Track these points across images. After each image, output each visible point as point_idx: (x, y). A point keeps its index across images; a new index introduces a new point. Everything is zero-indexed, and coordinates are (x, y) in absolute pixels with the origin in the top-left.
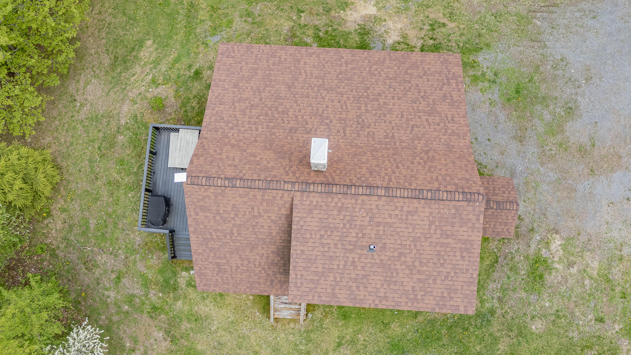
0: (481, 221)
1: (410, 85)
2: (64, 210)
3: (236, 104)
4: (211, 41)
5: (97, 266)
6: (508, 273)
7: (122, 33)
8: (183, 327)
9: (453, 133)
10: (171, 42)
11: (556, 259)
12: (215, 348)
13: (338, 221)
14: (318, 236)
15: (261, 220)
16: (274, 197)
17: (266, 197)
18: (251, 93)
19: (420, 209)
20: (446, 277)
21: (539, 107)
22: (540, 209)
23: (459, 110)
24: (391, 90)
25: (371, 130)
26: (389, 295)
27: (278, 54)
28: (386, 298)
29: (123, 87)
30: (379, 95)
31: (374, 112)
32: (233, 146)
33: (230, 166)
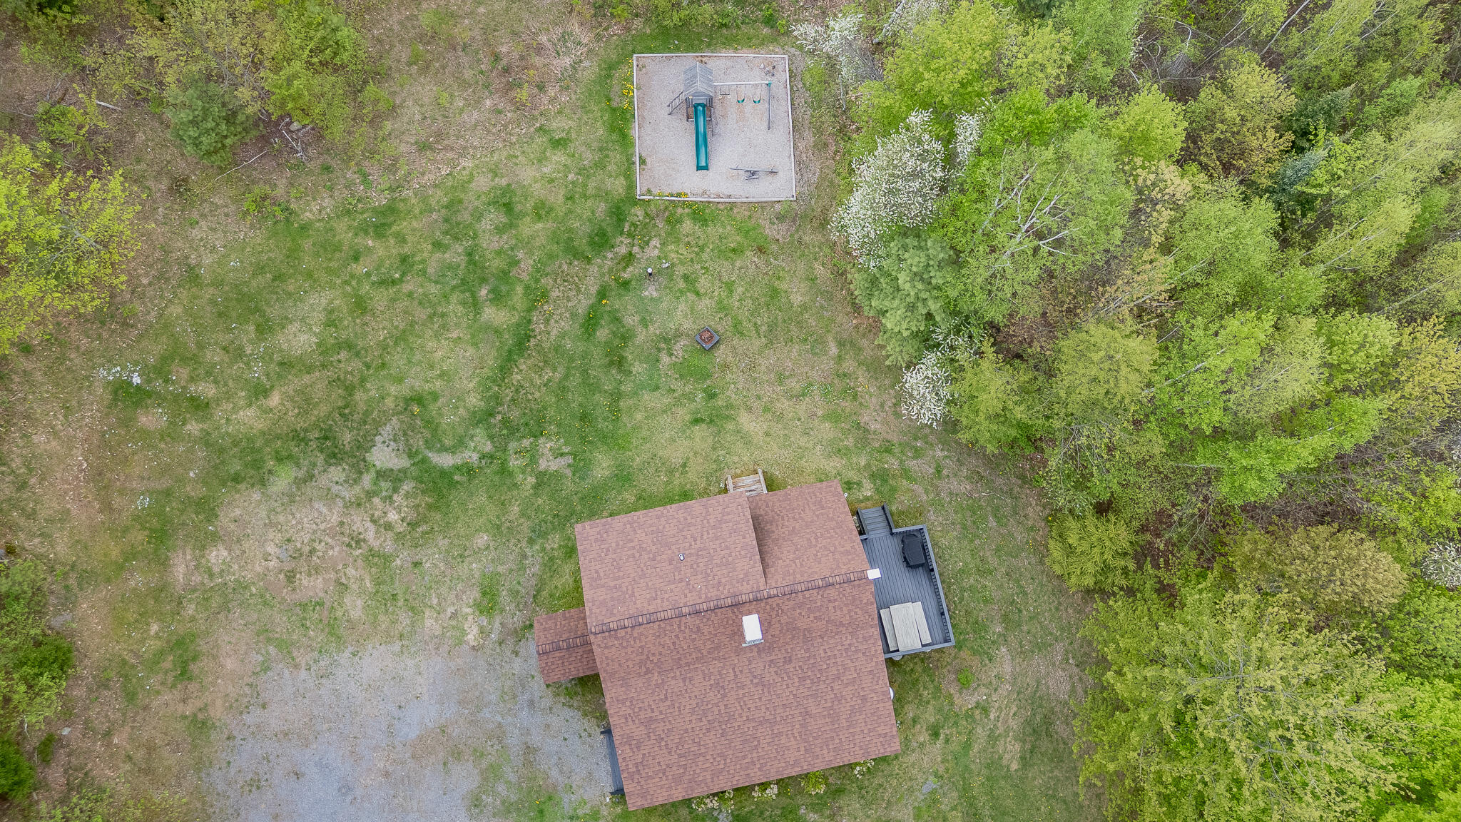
0: (587, 609)
1: (678, 752)
2: (1032, 529)
3: (855, 675)
4: (932, 783)
5: (967, 478)
6: (520, 588)
7: (1056, 773)
8: (851, 440)
9: (623, 702)
10: (984, 771)
11: (470, 618)
12: (812, 429)
13: (719, 573)
14: (733, 554)
15: (791, 557)
16: (784, 579)
17: (791, 578)
18: (844, 693)
19: (645, 605)
20: (608, 550)
21: (513, 798)
22: (495, 669)
23: (622, 733)
24: (697, 740)
25: (709, 683)
26: (656, 521)
27: (831, 754)
28: (658, 517)
29: (1022, 696)
30: (708, 730)
31: (710, 706)
32: (842, 624)
33: (835, 600)
